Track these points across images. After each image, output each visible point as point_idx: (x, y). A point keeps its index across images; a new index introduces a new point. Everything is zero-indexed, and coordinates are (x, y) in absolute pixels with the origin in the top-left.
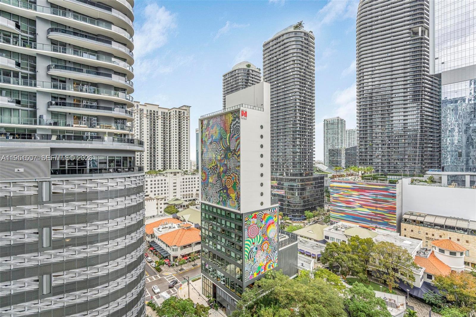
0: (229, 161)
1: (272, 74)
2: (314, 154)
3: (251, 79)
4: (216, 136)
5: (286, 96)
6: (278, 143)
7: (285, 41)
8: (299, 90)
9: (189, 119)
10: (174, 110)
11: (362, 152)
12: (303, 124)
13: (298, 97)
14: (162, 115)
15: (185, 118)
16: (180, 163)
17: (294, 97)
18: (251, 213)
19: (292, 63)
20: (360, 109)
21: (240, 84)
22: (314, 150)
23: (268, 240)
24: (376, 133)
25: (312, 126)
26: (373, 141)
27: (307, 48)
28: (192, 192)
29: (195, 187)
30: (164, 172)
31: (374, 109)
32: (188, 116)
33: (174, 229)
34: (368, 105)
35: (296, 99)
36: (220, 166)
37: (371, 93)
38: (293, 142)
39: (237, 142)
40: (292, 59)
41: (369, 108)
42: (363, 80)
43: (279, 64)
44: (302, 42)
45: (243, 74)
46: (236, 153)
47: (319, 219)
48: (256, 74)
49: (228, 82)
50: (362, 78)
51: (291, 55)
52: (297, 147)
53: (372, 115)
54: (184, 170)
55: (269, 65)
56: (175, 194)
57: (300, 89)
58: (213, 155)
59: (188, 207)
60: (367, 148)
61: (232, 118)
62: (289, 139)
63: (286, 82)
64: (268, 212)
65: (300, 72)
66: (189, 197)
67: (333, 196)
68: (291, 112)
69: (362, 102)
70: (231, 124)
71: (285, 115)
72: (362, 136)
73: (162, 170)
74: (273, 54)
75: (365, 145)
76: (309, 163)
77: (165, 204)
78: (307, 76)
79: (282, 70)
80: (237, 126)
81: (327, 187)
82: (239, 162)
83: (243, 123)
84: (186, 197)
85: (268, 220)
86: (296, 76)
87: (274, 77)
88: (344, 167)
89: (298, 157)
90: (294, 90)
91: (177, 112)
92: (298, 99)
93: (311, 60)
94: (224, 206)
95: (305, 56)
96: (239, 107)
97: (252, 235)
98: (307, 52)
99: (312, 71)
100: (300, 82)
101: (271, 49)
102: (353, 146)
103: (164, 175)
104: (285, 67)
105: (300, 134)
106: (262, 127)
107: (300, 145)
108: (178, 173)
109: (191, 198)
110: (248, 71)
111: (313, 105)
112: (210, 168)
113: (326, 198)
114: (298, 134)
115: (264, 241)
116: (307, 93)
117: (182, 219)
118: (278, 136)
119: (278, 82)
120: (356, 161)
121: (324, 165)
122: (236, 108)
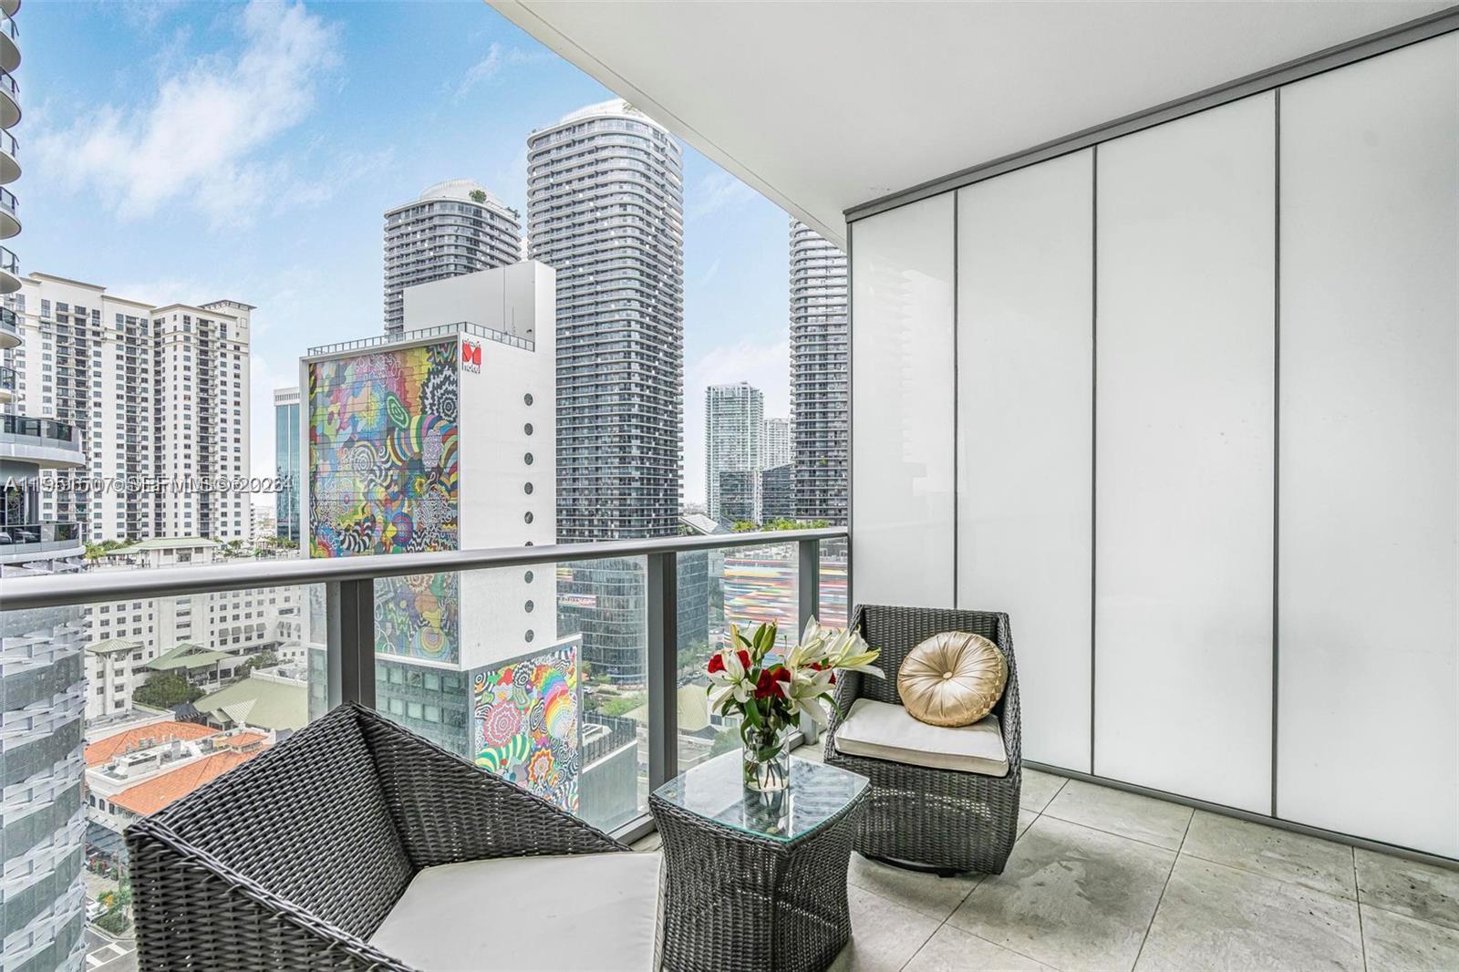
0: (419, 506)
1: (555, 236)
2: (682, 486)
3: (487, 239)
4: (370, 420)
5: (600, 308)
6: (574, 449)
7: (599, 142)
8: (638, 296)
9: (247, 354)
10: (180, 313)
11: (803, 481)
12: (648, 397)
13: (636, 316)
14: (119, 328)
15: (230, 347)
16: (204, 516)
17: (623, 315)
18: (495, 668)
19: (617, 210)
20: (800, 366)
21: (446, 250)
22: (680, 472)
23: (551, 747)
24: (836, 432)
25: (675, 404)
26: (830, 454)
27: (663, 174)
28: (261, 620)
29: (273, 601)
30: (134, 548)
31: (831, 369)
32: (240, 339)
33: (185, 761)
34: (817, 357)
35: (629, 322)
36: (386, 523)
37: (824, 326)
38: (621, 448)
39: (448, 444)
40: (616, 199)
41: (820, 365)
42: (806, 289)
43: (578, 208)
44: (648, 154)
45: (459, 222)
46: (442, 479)
47: (694, 672)
48: (503, 228)
49: (405, 240)
50: (802, 284)
51: (615, 188)
52: (634, 464)
53: (825, 384)
54: (226, 540)
55: (547, 205)
56: (184, 632)
57: (642, 292)
58: (358, 484)
59: (246, 676)
60: (814, 471)
61: (427, 365)
62: (608, 440)
63: (600, 267)
64: (549, 660)
65: (642, 242)
66: (249, 639)
67: (731, 602)
68: (615, 358)
69: (803, 349)
70: (425, 385)
71: (597, 365)
72: (803, 437)
73: (121, 541)
74: (560, 172)
75: (811, 462)
76: (666, 510)
77: (136, 671)
78: (660, 256)
79: (587, 228)
80: (447, 392)
81: (716, 580)
82: (455, 507)
83: (467, 380)
84: (236, 640)
85: (548, 686)
86: (629, 252)
87: (564, 244)
88: (761, 524)
89: (634, 495)
90: (624, 294)
91: (194, 323)
92: (637, 322)
93: (673, 210)
94: (400, 652)
95: (657, 196)
96: (453, 331)
97: (498, 738)
98: (663, 186)
99: (674, 244)
100: (642, 273)
101: (554, 156)
102: (782, 465)
103: (130, 562)
104: (597, 220)
105: (642, 427)
106: (529, 400)
107: (642, 459)
108: (199, 550)
109: (255, 642)
110: (478, 212)
111: (679, 342)
112: (347, 530)
113: (713, 613)
114: (637, 427)
115: (537, 750)
116: (660, 306)
117: (220, 720)
118: (574, 429)
119: (576, 263)
120: (788, 506)
121: (706, 519)
122: (444, 333)
